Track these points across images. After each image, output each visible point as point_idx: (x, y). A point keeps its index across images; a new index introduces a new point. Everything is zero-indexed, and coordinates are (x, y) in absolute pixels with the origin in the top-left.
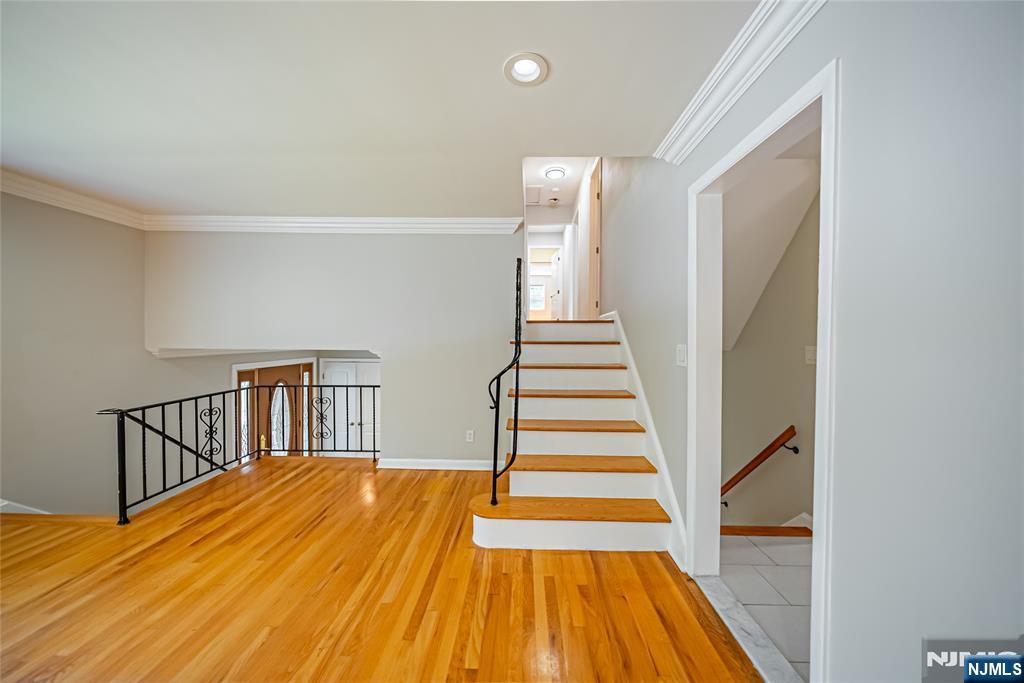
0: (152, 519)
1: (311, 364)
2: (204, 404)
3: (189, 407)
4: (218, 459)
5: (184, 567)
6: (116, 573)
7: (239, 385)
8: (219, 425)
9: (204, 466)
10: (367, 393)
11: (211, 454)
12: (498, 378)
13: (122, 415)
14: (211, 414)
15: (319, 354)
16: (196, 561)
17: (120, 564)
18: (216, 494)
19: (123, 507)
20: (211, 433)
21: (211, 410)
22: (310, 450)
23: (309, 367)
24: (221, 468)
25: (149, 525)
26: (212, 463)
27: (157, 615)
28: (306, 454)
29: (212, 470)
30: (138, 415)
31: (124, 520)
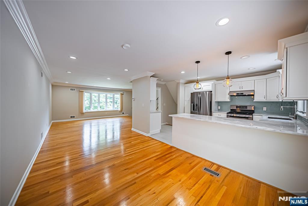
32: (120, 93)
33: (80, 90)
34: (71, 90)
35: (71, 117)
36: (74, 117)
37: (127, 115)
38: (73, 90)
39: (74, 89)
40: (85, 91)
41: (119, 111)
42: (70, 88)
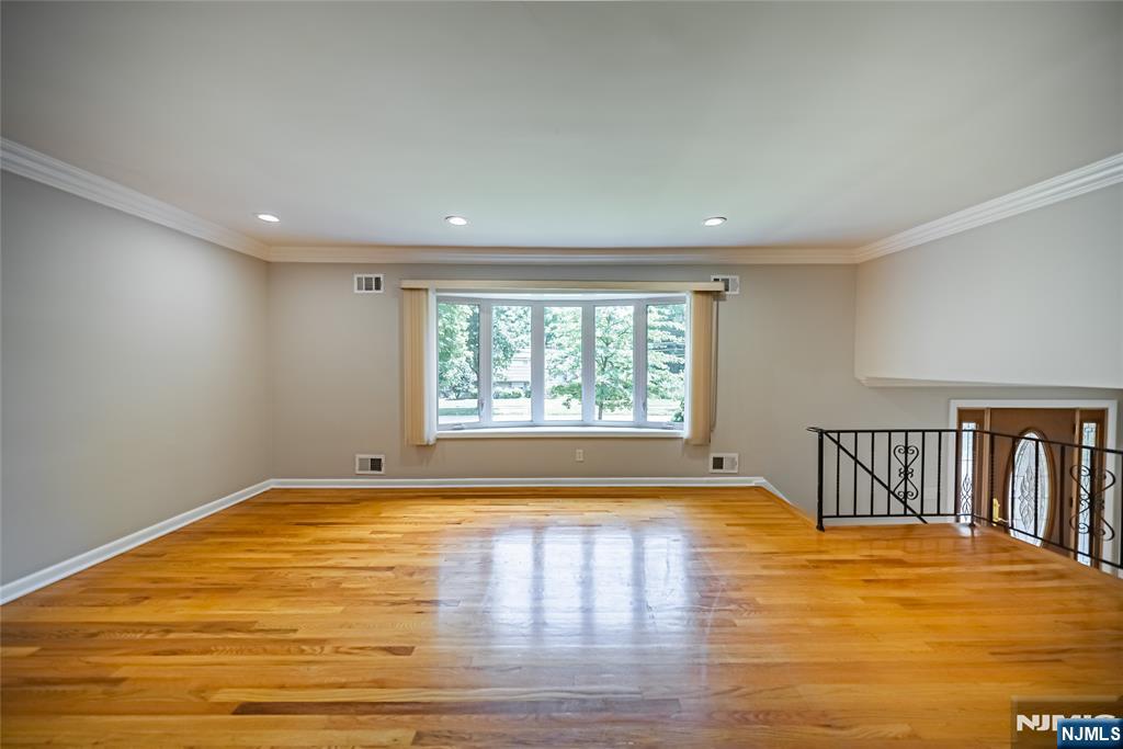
0: (841, 537)
2: (898, 439)
3: (882, 439)
4: (915, 504)
5: (851, 597)
6: (804, 567)
7: (960, 425)
8: (916, 466)
9: (897, 507)
11: (906, 497)
13: (822, 433)
14: (906, 452)
16: (863, 598)
17: (808, 561)
18: (909, 544)
19: (821, 517)
20: (906, 474)
21: (906, 448)
23: (1095, 415)
24: (919, 517)
25: (839, 541)
26: (906, 507)
27: (817, 622)
29: (905, 515)
30: (835, 436)
31: (821, 527)
32: (690, 290)
36: (378, 464)
37: (757, 481)
38: (369, 287)
39: (378, 280)
40: (438, 290)
41: (680, 442)
42: (356, 276)
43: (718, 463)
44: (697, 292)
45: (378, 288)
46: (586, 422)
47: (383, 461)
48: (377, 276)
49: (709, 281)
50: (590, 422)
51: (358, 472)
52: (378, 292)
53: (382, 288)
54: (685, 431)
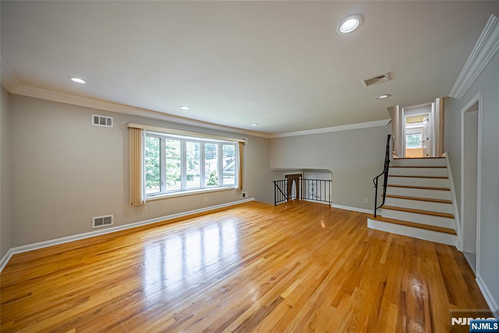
1: (301, 174)
10: (327, 183)
12: (377, 178)
13: (274, 182)
15: (304, 170)
19: (275, 203)
22: (301, 198)
23: (301, 175)
28: (300, 199)
31: (275, 205)
32: (237, 141)
33: (132, 125)
34: (96, 122)
35: (99, 222)
36: (108, 220)
37: (252, 199)
38: (103, 123)
39: (109, 120)
40: (147, 130)
41: (235, 190)
42: (93, 116)
43: (244, 195)
44: (240, 142)
45: (109, 124)
46: (202, 187)
47: (112, 218)
48: (109, 118)
49: (240, 139)
50: (204, 187)
51: (94, 227)
52: (109, 126)
53: (112, 125)
54: (237, 187)
